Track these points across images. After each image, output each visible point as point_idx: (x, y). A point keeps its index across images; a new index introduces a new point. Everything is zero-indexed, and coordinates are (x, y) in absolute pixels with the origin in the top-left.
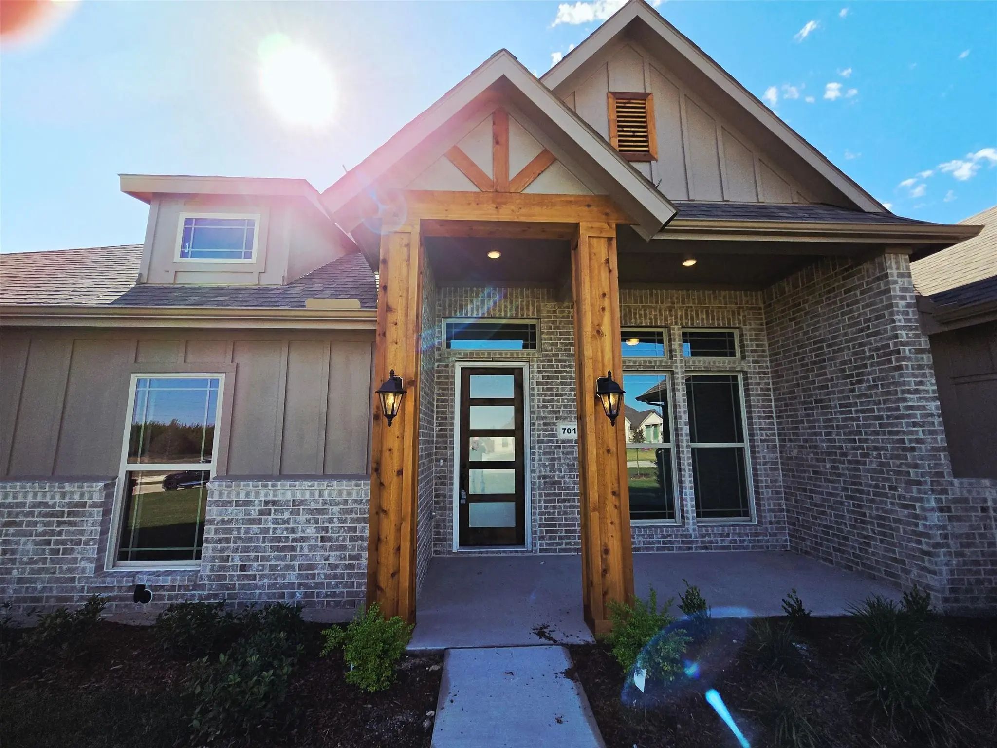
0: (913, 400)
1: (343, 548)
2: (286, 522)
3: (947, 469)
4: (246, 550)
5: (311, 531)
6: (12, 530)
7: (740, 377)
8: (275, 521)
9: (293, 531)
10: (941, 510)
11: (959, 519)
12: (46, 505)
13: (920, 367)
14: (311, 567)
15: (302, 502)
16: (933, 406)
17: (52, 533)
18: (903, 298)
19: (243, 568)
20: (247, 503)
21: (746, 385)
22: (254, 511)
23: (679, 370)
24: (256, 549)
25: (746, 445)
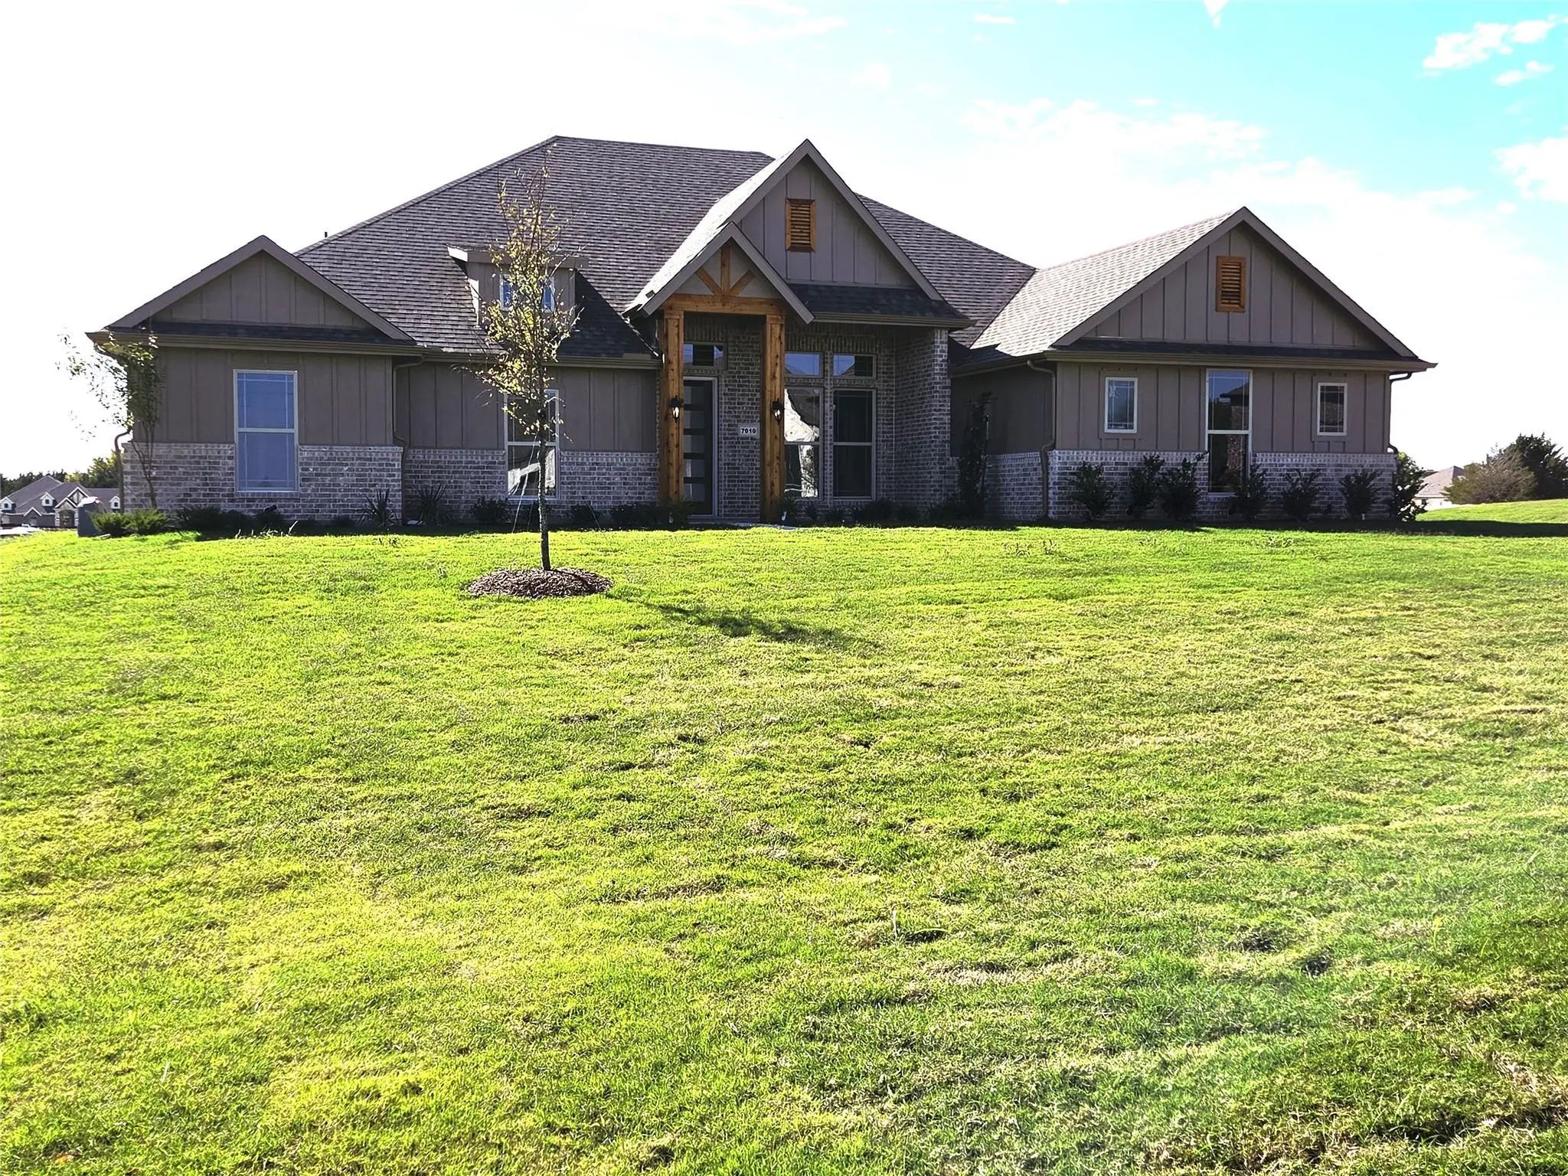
0: (937, 415)
1: (635, 488)
2: (604, 474)
3: (948, 453)
4: (585, 488)
5: (617, 479)
6: (457, 475)
7: (874, 392)
8: (599, 474)
9: (608, 479)
10: (941, 473)
11: (949, 477)
12: (474, 462)
13: (944, 396)
14: (619, 498)
15: (612, 464)
16: (947, 419)
18: (941, 356)
19: (583, 498)
20: (583, 464)
21: (878, 398)
23: (829, 387)
24: (590, 488)
25: (873, 444)
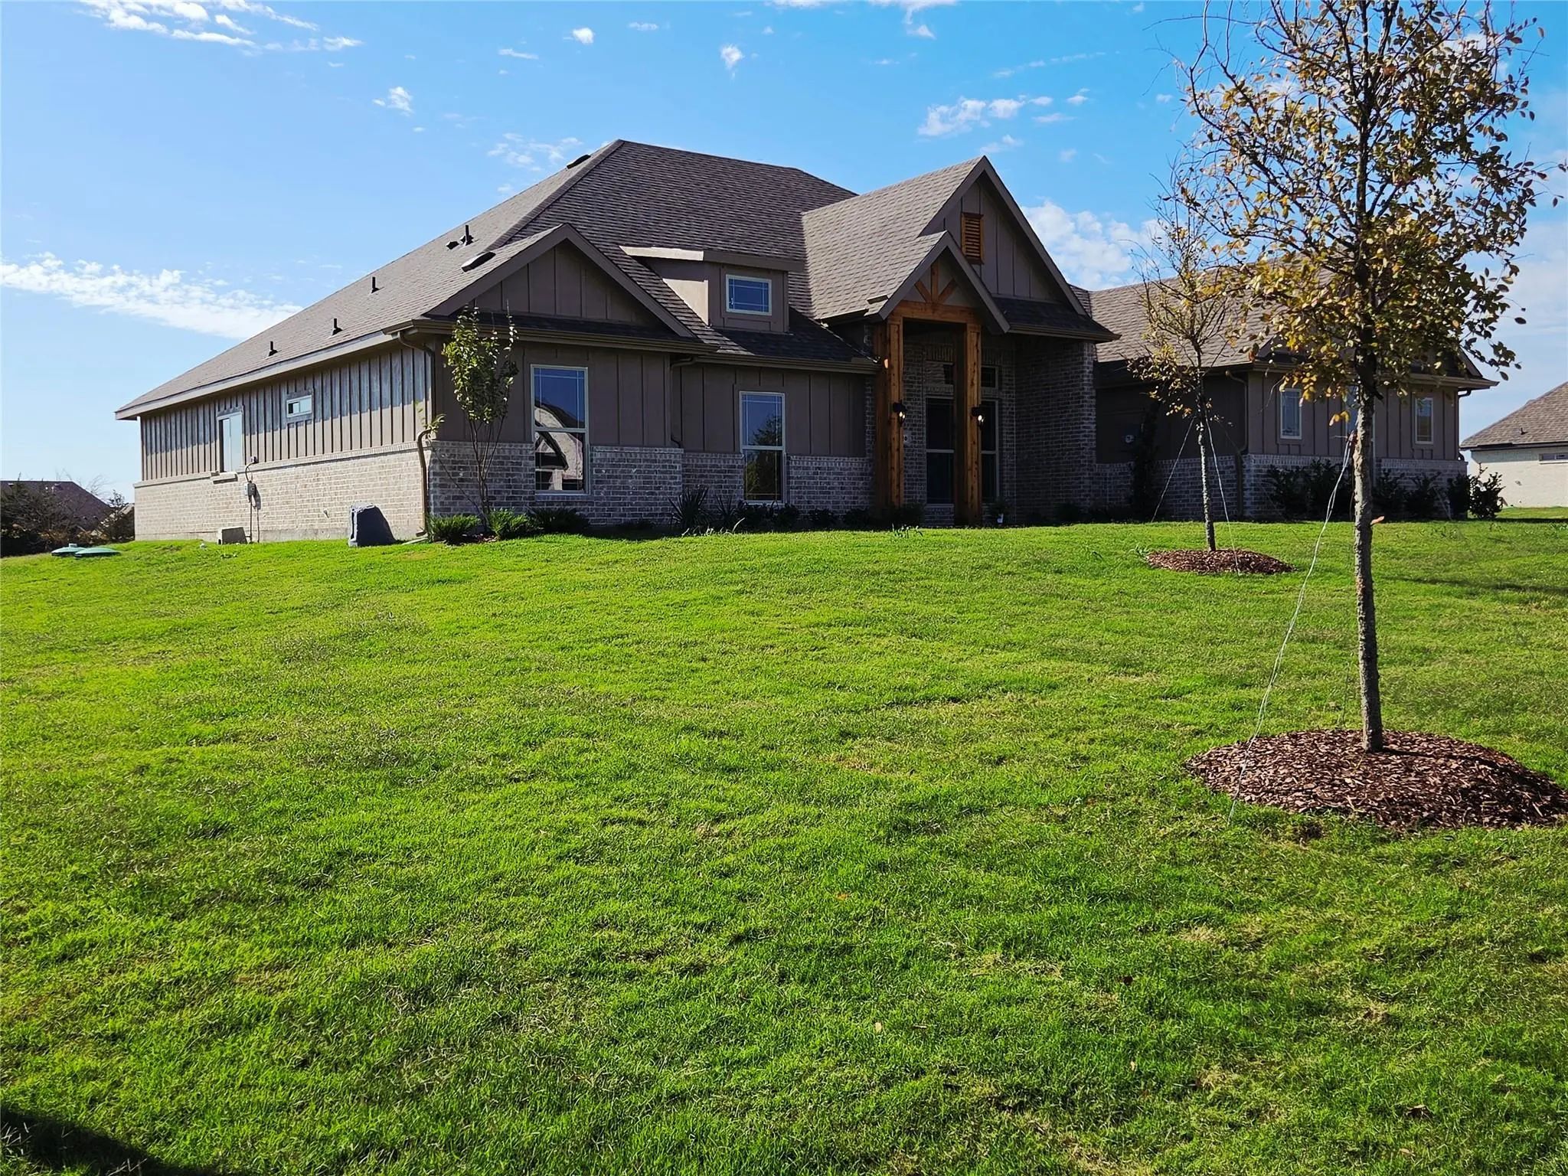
0: (1086, 423)
2: (825, 479)
3: (1094, 459)
5: (836, 484)
7: (997, 402)
8: (821, 478)
11: (1096, 483)
12: (717, 466)
13: (1091, 406)
16: (1093, 427)
17: (722, 482)
18: (1090, 364)
19: (809, 502)
21: (1001, 409)
22: (811, 472)
25: (997, 452)
